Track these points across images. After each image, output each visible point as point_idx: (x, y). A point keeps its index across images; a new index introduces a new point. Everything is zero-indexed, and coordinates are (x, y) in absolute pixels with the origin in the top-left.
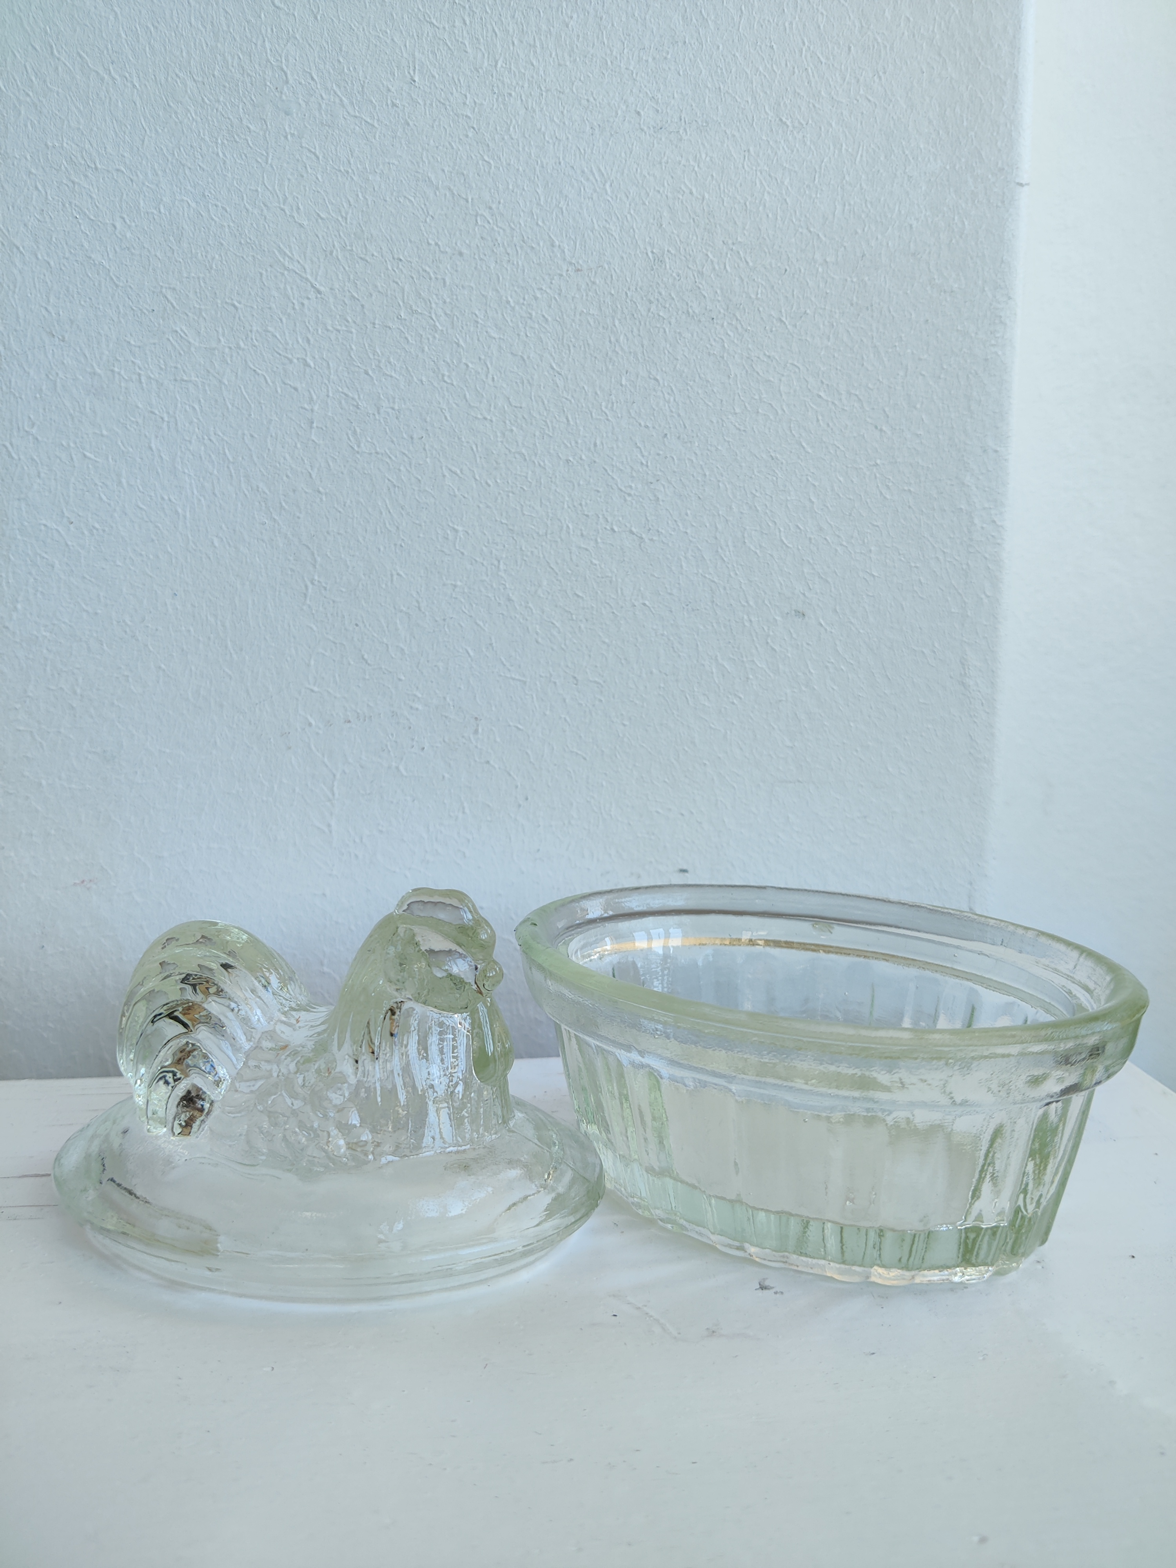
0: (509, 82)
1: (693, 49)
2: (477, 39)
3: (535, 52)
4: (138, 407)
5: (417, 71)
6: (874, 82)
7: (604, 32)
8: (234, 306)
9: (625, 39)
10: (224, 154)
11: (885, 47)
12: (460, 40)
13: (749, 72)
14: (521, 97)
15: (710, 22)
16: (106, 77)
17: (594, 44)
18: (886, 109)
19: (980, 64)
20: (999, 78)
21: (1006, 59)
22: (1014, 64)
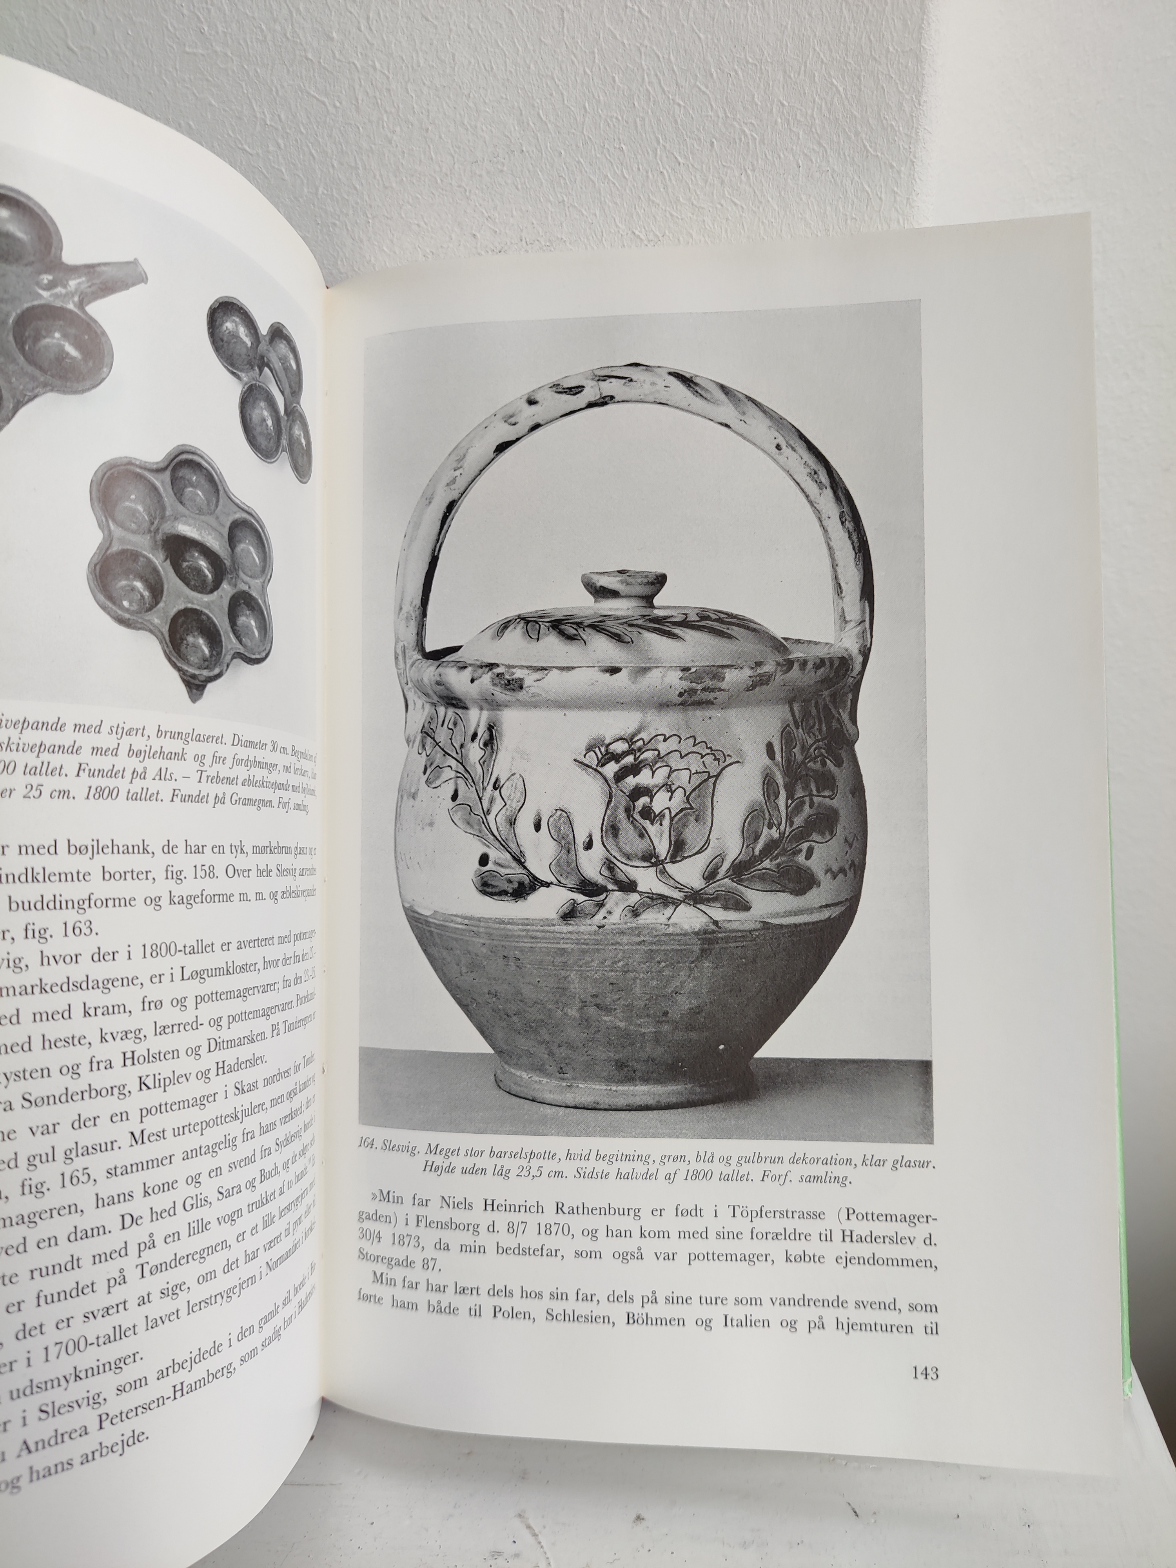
0: (332, 210)
1: (531, 158)
2: (294, 164)
3: (358, 175)
6: (741, 182)
7: (432, 147)
9: (455, 151)
11: (755, 139)
12: (276, 166)
13: (595, 180)
14: (346, 226)
15: (549, 125)
17: (420, 161)
18: (755, 212)
19: (868, 151)
20: (892, 167)
21: (901, 143)
22: (910, 148)
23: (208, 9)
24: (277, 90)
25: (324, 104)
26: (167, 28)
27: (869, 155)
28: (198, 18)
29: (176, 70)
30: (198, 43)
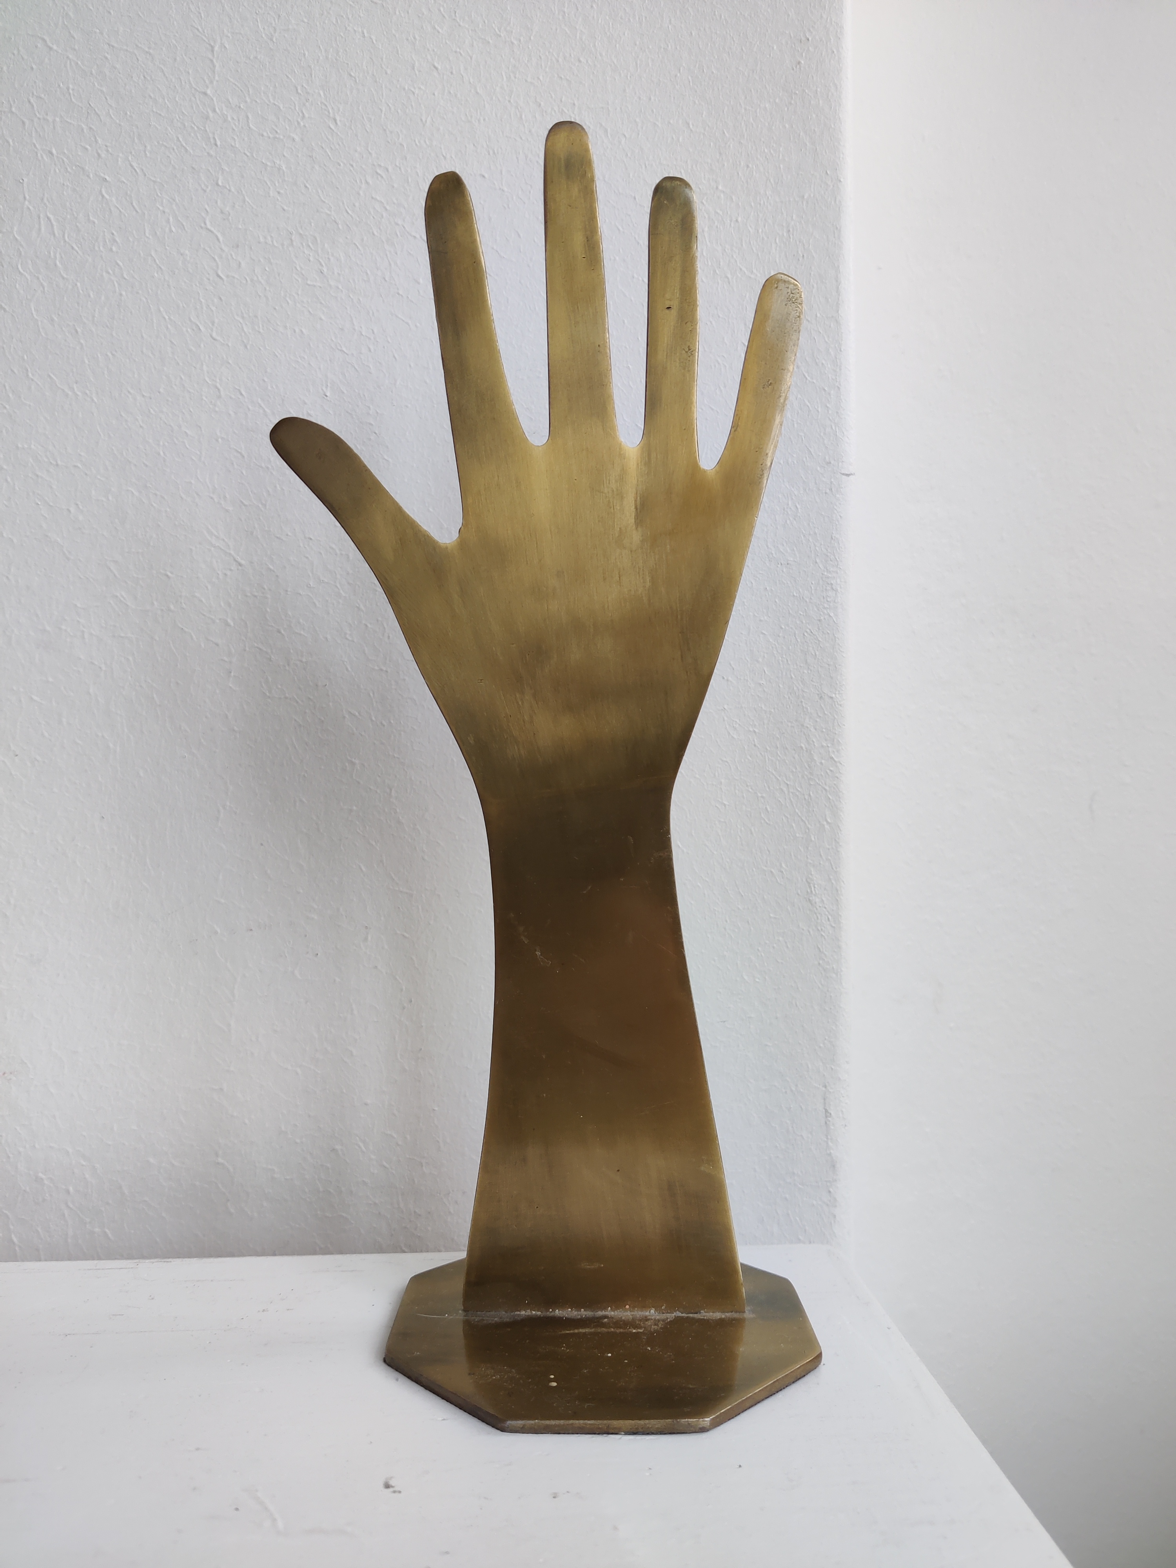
2: (380, 363)
4: (80, 659)
5: (329, 388)
8: (167, 576)
10: (164, 453)
11: (725, 366)
12: (366, 363)
16: (70, 393)
19: (806, 379)
20: (824, 390)
21: (830, 376)
22: (836, 378)
23: (328, 258)
24: (373, 313)
25: (407, 324)
26: (296, 268)
27: (808, 381)
28: (321, 264)
29: (298, 294)
30: (318, 279)
